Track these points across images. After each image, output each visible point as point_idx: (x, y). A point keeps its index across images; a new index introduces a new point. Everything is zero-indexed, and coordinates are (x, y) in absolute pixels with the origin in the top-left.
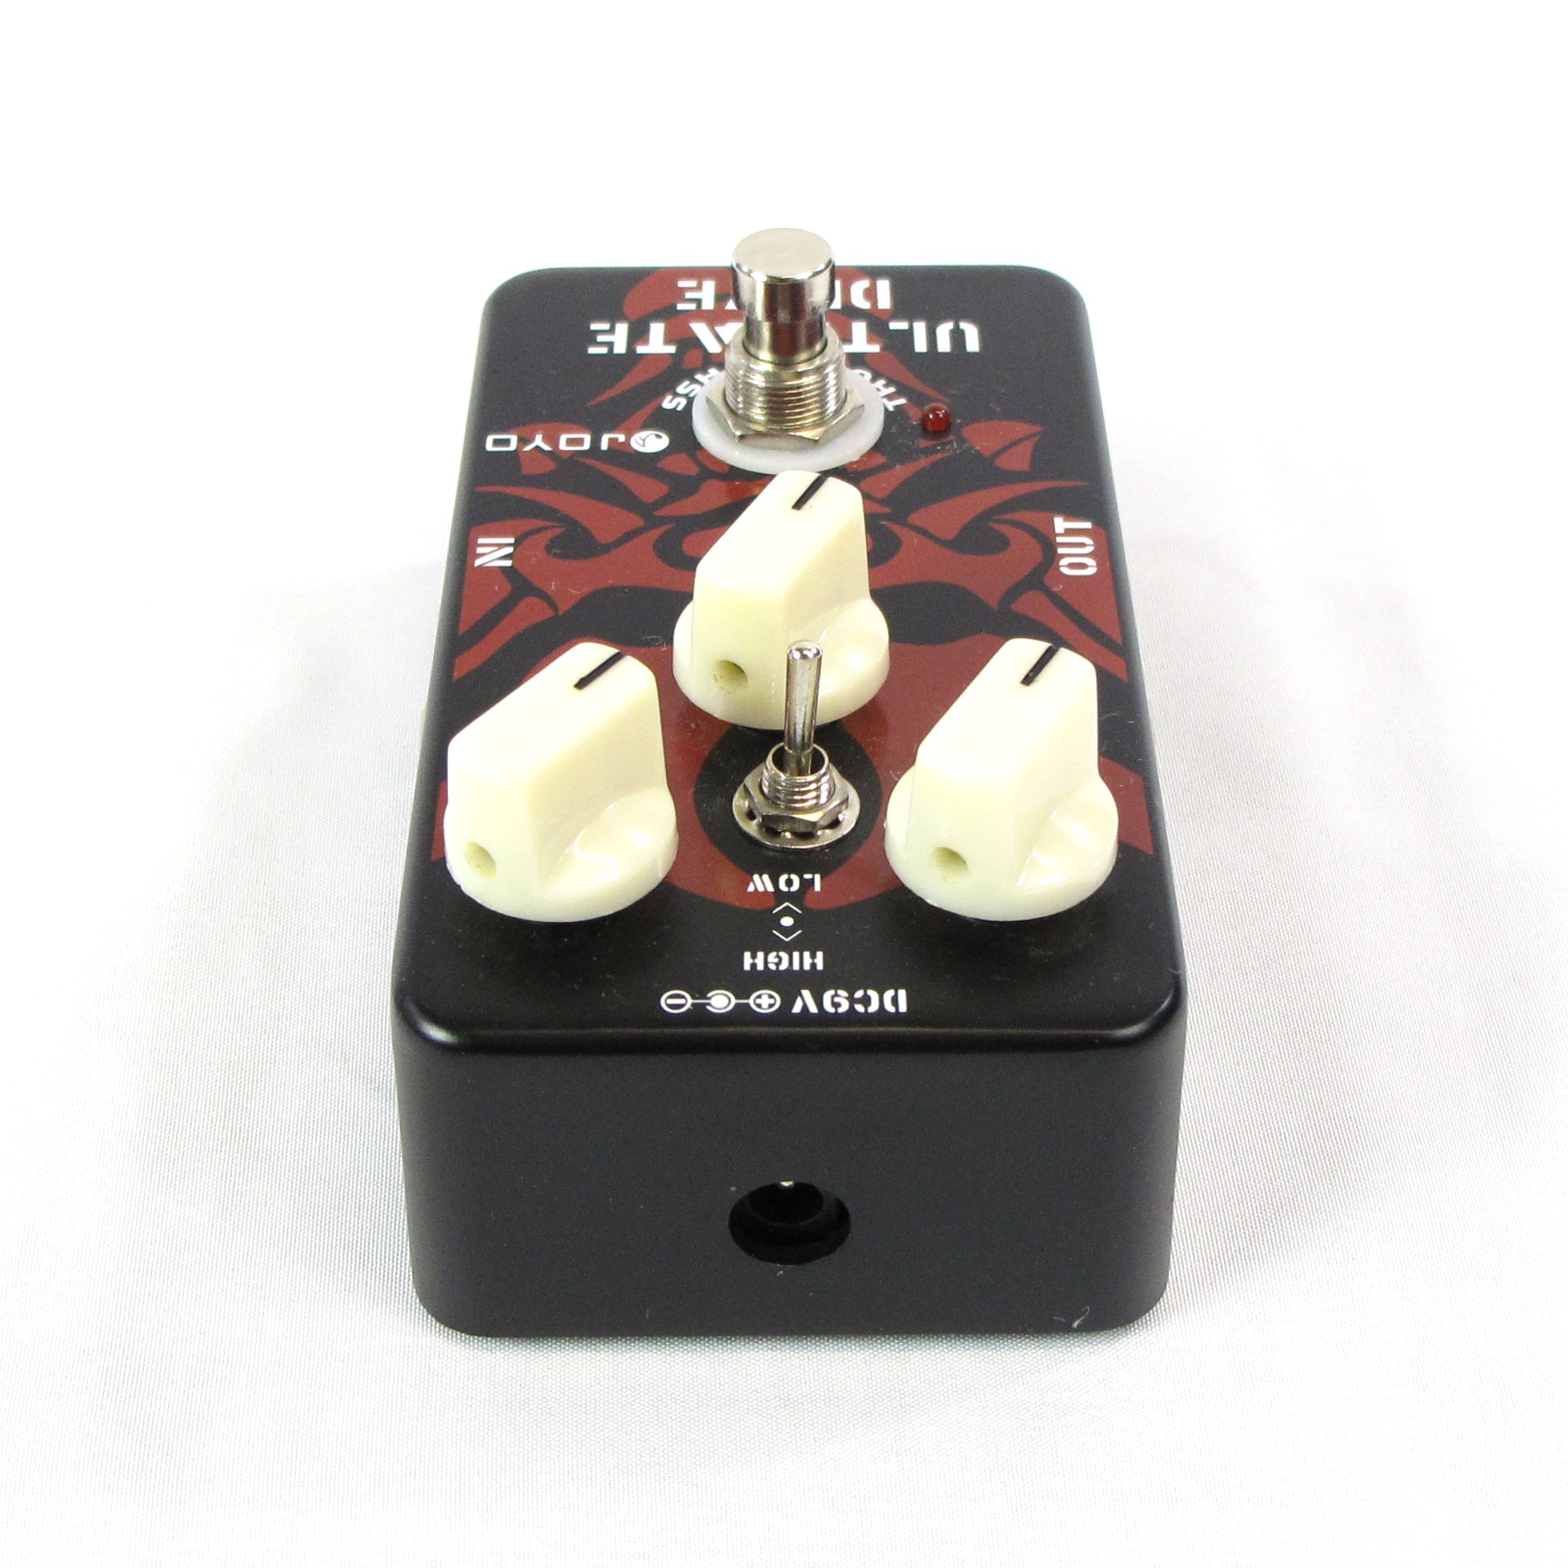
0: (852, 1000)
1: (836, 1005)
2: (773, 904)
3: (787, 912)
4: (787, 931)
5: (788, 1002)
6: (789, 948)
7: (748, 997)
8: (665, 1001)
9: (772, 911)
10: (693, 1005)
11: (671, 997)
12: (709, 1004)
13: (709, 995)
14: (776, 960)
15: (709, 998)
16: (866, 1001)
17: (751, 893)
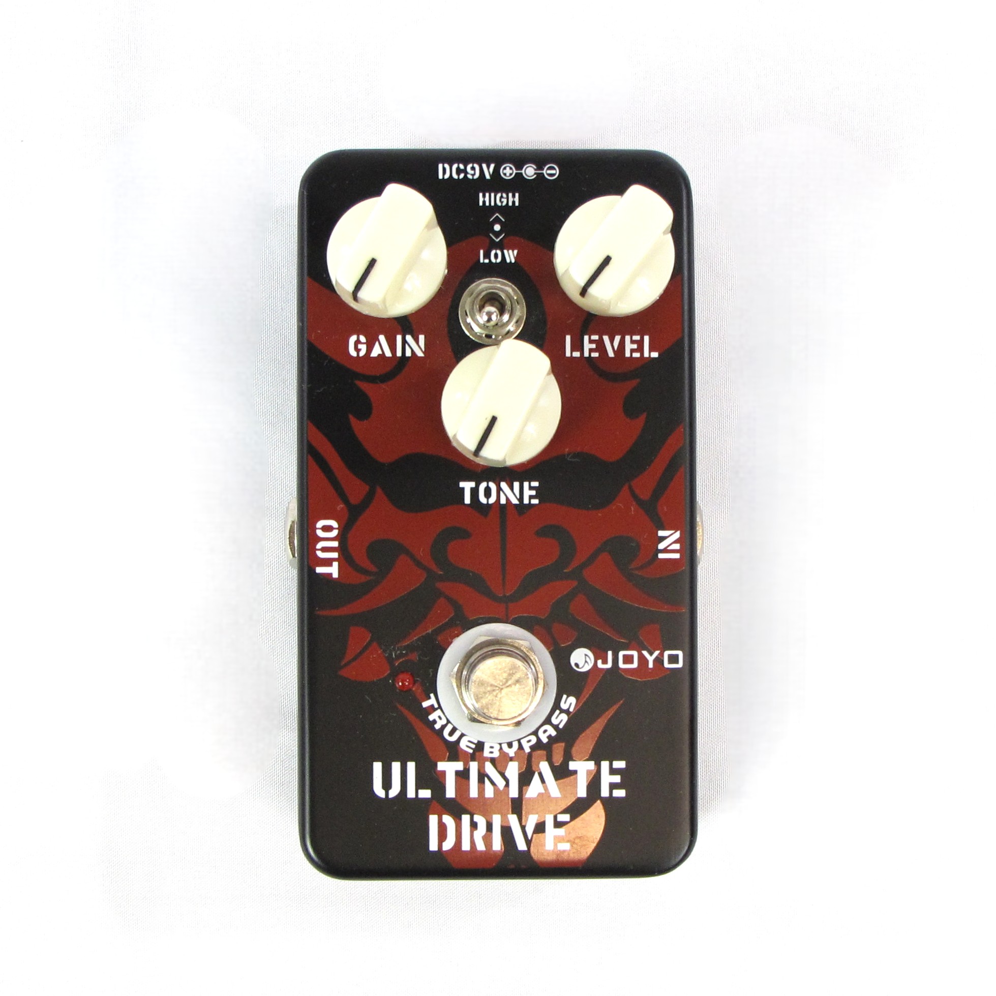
0: (465, 171)
1: (473, 168)
2: (505, 241)
3: (497, 234)
4: (497, 220)
5: (497, 170)
6: (496, 208)
7: (516, 173)
8: (557, 172)
9: (505, 235)
10: (543, 170)
11: (553, 175)
12: (535, 170)
13: (535, 176)
14: (503, 200)
15: (535, 174)
16: (459, 171)
17: (516, 249)
